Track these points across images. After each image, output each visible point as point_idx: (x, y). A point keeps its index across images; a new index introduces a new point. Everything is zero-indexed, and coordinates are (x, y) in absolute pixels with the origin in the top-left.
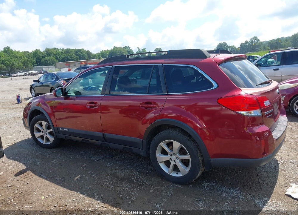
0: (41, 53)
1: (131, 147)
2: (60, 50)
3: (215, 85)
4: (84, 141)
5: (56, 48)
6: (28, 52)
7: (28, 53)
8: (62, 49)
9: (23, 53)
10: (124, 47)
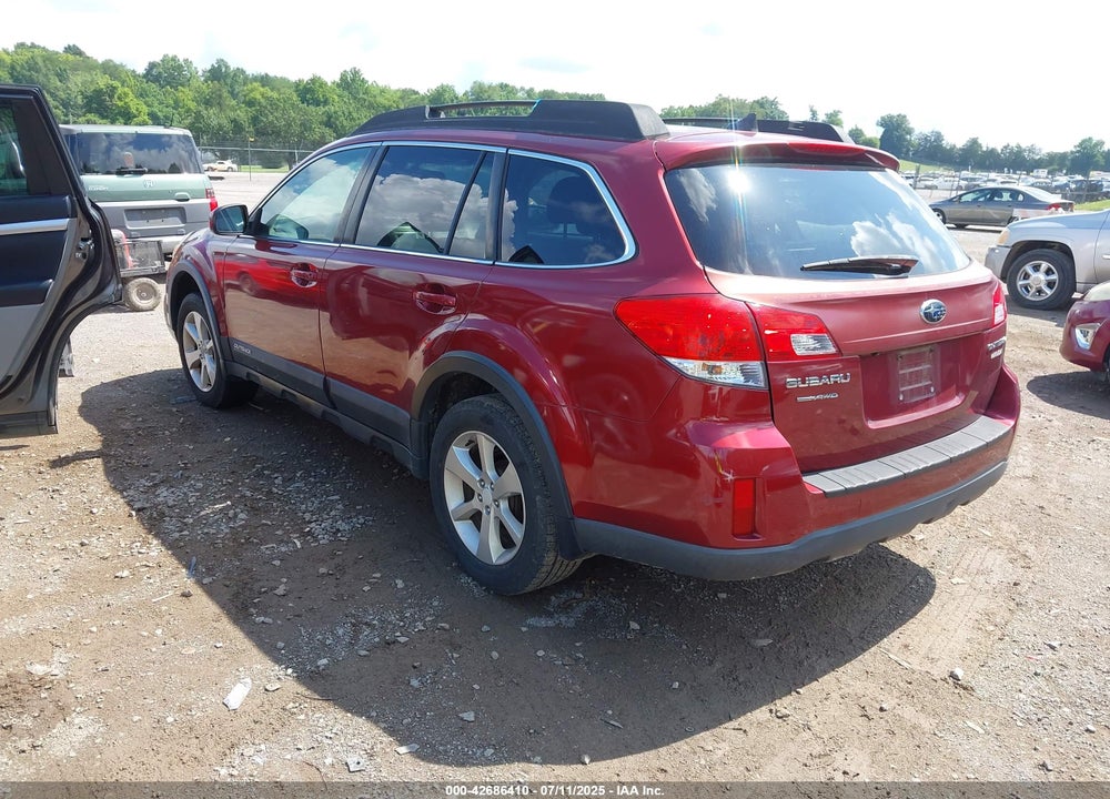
0: (457, 98)
1: (390, 441)
2: (520, 94)
3: (630, 250)
4: (288, 397)
5: (506, 86)
6: (417, 93)
7: (414, 97)
8: (527, 88)
9: (399, 94)
10: (758, 102)
